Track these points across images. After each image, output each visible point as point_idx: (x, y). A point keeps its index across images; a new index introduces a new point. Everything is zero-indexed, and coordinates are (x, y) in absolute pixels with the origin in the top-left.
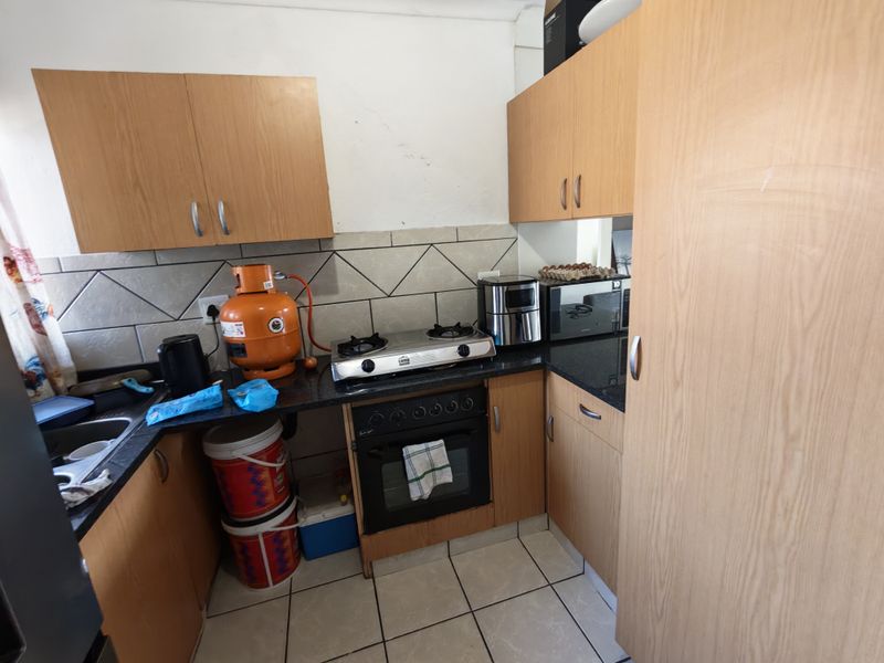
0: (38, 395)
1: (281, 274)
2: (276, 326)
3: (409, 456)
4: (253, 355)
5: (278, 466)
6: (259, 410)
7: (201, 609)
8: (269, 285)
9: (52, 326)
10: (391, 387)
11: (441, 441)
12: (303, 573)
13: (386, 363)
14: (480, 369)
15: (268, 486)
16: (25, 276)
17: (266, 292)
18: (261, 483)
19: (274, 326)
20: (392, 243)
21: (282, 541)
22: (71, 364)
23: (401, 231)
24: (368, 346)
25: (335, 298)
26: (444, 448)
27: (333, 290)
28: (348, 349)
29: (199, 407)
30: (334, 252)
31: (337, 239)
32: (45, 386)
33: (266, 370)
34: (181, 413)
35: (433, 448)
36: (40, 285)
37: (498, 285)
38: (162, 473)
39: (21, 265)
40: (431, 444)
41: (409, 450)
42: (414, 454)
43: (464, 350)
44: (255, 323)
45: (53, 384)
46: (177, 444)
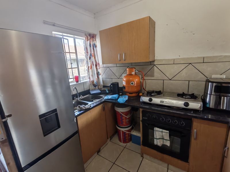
0: (96, 88)
1: (137, 71)
2: (132, 84)
3: (156, 131)
4: (126, 90)
5: (127, 117)
6: (120, 103)
7: (108, 139)
8: (133, 73)
9: (100, 77)
10: (156, 109)
11: (168, 131)
12: (130, 145)
13: (156, 100)
14: (191, 113)
15: (124, 121)
16: (98, 68)
17: (132, 75)
18: (123, 119)
19: (132, 83)
20: (174, 63)
21: (126, 135)
22: (102, 84)
23: (178, 59)
24: (156, 94)
25: (153, 78)
26: (168, 134)
27: (152, 76)
28: (150, 94)
29: (112, 98)
30: (155, 65)
31: (156, 61)
32: (97, 87)
33: (130, 94)
34: (109, 98)
35: (164, 132)
36: (100, 69)
37: (213, 82)
38: (104, 109)
39: (98, 66)
40: (164, 131)
41: (156, 129)
42: (157, 131)
43: (187, 104)
44: (128, 82)
45: (98, 87)
46: (110, 105)
